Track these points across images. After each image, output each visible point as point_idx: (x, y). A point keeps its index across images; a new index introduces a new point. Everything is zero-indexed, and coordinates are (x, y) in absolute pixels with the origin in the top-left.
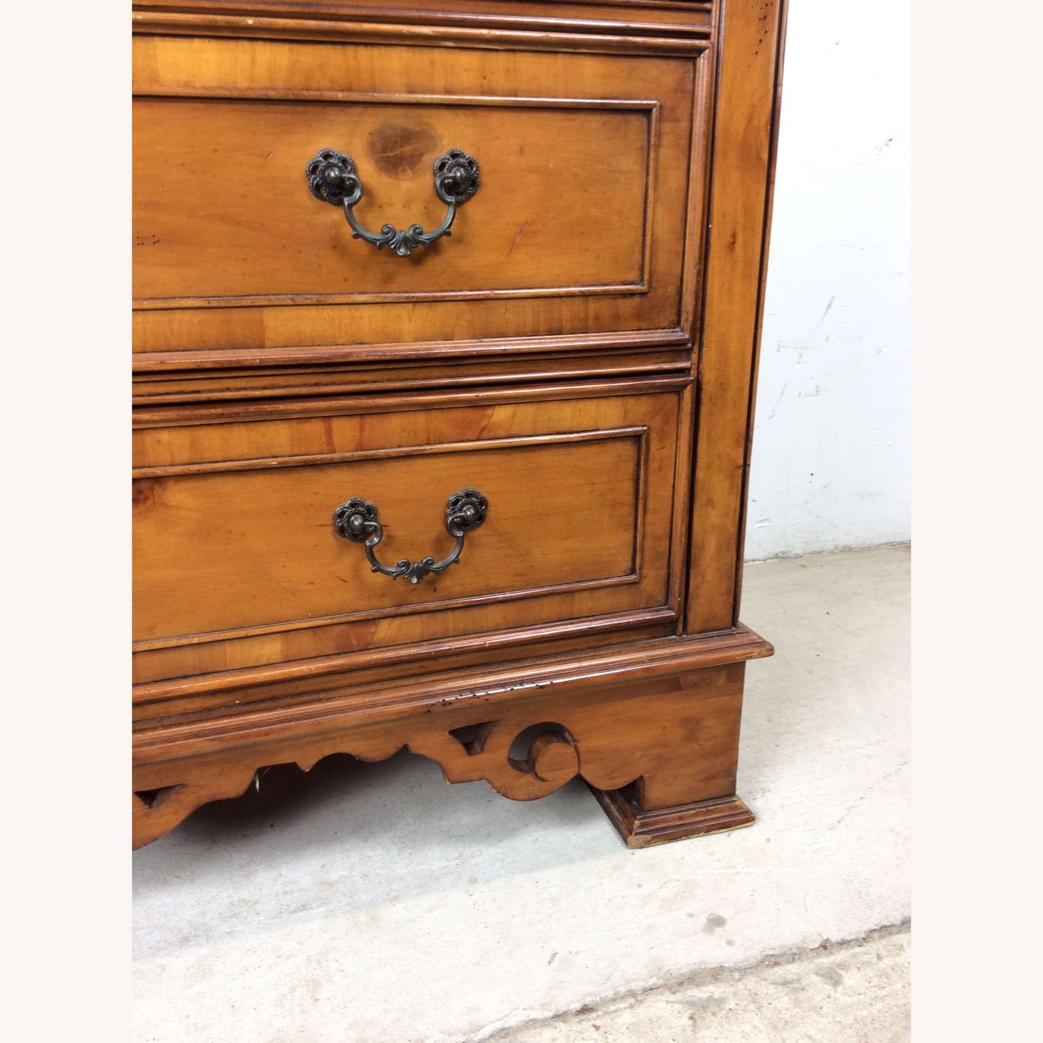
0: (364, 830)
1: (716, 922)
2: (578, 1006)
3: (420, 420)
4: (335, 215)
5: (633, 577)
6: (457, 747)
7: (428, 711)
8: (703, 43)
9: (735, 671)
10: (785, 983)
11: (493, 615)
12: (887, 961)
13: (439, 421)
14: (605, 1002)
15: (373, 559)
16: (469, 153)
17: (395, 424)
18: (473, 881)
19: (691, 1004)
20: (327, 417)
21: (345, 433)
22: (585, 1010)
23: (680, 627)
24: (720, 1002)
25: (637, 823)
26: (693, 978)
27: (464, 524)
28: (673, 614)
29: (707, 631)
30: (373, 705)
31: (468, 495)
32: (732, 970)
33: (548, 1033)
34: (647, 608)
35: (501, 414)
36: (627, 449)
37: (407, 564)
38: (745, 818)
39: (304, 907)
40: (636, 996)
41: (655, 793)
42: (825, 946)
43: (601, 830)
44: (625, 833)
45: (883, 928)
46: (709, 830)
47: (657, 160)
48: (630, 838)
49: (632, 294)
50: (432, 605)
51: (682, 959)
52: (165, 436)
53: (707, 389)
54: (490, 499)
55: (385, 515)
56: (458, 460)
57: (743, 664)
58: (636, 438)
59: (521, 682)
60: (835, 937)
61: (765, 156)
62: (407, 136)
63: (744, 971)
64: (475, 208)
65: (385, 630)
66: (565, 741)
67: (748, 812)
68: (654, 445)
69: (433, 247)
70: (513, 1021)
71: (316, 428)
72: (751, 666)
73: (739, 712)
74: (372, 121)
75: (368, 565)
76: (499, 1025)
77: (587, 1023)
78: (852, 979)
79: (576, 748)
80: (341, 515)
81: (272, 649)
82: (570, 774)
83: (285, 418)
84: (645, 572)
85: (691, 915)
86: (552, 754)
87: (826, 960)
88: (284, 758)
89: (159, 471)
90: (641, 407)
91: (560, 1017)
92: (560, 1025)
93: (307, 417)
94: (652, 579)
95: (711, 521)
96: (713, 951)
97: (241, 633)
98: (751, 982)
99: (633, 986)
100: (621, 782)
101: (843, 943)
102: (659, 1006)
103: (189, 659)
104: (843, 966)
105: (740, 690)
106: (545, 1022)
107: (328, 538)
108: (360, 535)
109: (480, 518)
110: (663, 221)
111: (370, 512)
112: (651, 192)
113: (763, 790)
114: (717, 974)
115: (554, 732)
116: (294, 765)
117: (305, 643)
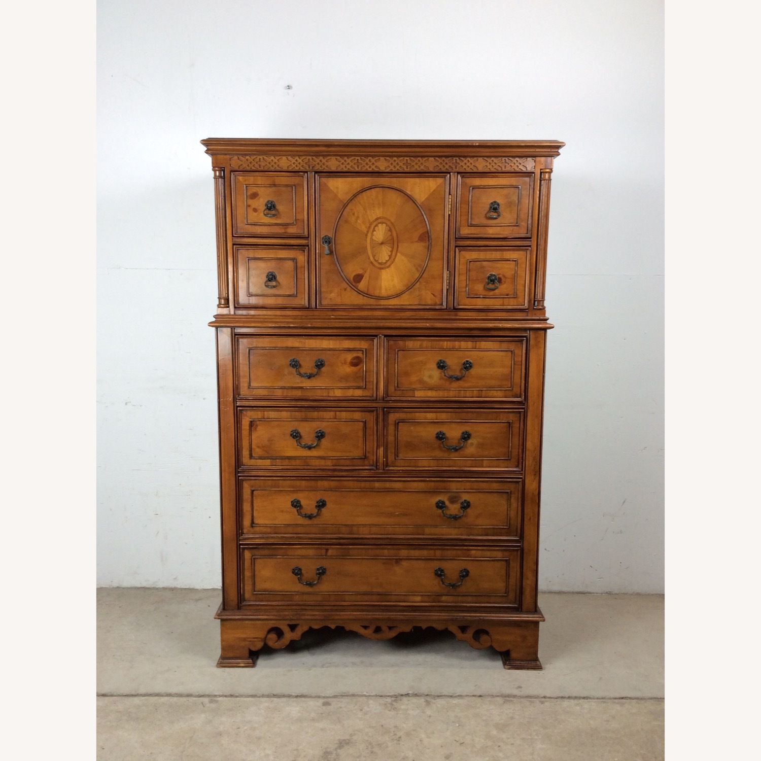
0: (437, 652)
1: (520, 687)
2: (479, 695)
3: (455, 552)
4: (440, 511)
5: (505, 595)
6: (459, 631)
7: (452, 620)
8: (520, 480)
9: (536, 624)
10: (530, 701)
11: (470, 599)
12: (558, 703)
13: (459, 552)
14: (485, 695)
15: (442, 581)
16: (468, 500)
17: (449, 552)
18: (462, 668)
19: (506, 700)
20: (434, 550)
21: (438, 553)
22: (480, 696)
23: (520, 610)
24: (512, 701)
25: (507, 662)
26: (509, 696)
27: (464, 576)
28: (516, 606)
29: (528, 612)
30: (440, 616)
31: (465, 569)
32: (519, 696)
33: (469, 699)
34: (510, 603)
35: (473, 552)
36: (504, 563)
37: (450, 584)
38: (539, 667)
39: (420, 665)
40: (493, 696)
41: (514, 655)
42: (545, 697)
43: (499, 664)
44: (505, 664)
45: (562, 697)
46: (528, 669)
47: (510, 502)
48: (506, 666)
49: (505, 528)
50: (456, 594)
51: (507, 691)
52: (403, 551)
53: (526, 551)
54: (470, 572)
55: (446, 572)
56: (461, 561)
57: (538, 622)
58: (506, 560)
59: (475, 617)
60: (548, 695)
61: (537, 501)
62: (455, 497)
63: (521, 697)
64: (469, 510)
65: (444, 598)
66: (488, 635)
67: (541, 666)
68: (511, 562)
69: (460, 517)
70: (463, 694)
71: (432, 552)
72: (540, 622)
73: (538, 636)
74: (449, 495)
75: (441, 583)
76: (460, 694)
77: (480, 698)
78: (547, 704)
79: (491, 638)
80: (436, 571)
81: (419, 598)
82: (489, 644)
83: (426, 549)
84: (509, 594)
85: (514, 685)
86: (484, 638)
87: (543, 700)
88: (419, 625)
89: (401, 558)
90: (507, 554)
91: (473, 696)
92: (474, 697)
93: (431, 549)
94: (512, 596)
95: (527, 583)
96: (516, 692)
97: (413, 594)
98: (522, 700)
99: (493, 694)
100: (504, 649)
101: (550, 698)
102: (498, 699)
103: (402, 598)
104: (547, 701)
105: (538, 631)
106: (471, 696)
107: (433, 575)
108: (440, 576)
109: (467, 575)
110: (513, 514)
111: (442, 571)
112: (509, 509)
113: (551, 663)
114: (515, 696)
115: (486, 633)
116: (421, 627)
117: (426, 599)
